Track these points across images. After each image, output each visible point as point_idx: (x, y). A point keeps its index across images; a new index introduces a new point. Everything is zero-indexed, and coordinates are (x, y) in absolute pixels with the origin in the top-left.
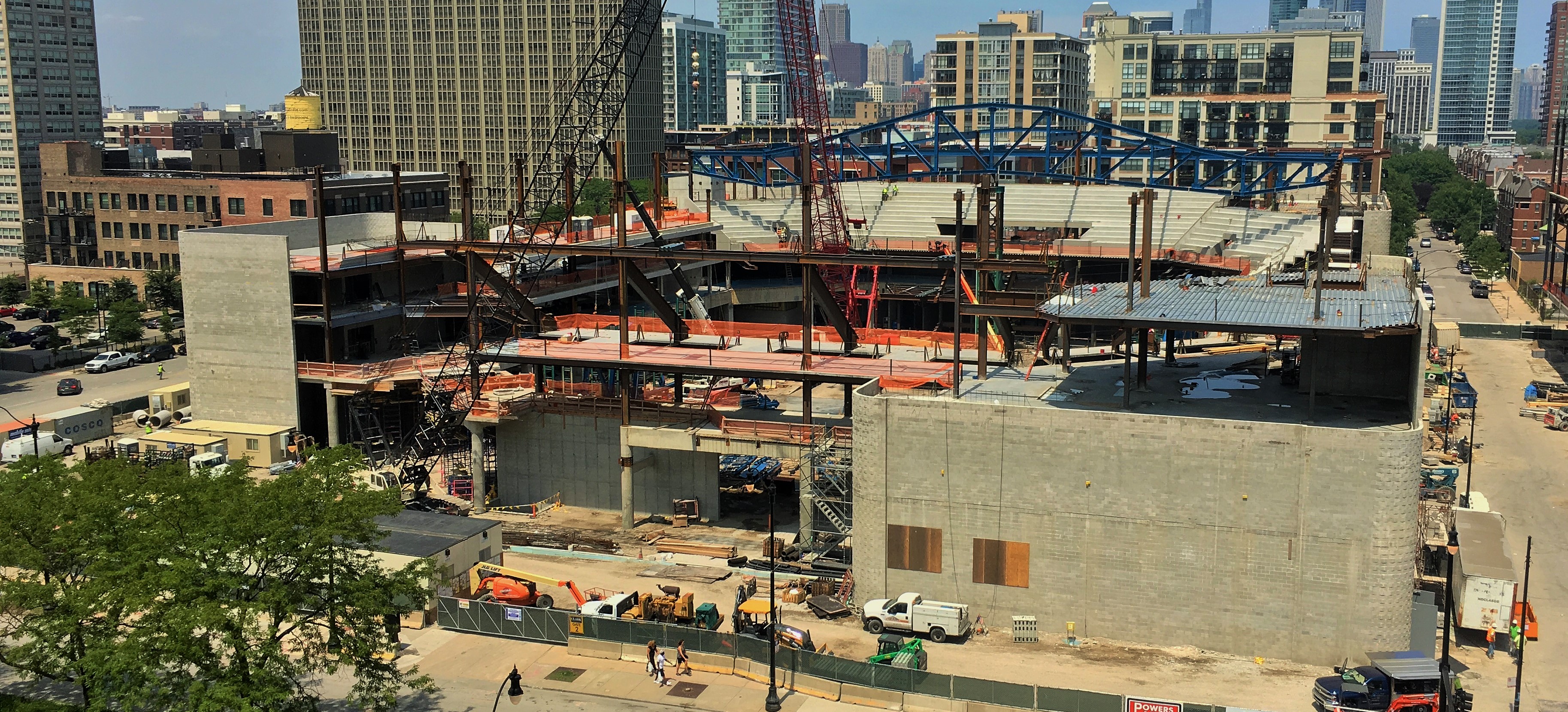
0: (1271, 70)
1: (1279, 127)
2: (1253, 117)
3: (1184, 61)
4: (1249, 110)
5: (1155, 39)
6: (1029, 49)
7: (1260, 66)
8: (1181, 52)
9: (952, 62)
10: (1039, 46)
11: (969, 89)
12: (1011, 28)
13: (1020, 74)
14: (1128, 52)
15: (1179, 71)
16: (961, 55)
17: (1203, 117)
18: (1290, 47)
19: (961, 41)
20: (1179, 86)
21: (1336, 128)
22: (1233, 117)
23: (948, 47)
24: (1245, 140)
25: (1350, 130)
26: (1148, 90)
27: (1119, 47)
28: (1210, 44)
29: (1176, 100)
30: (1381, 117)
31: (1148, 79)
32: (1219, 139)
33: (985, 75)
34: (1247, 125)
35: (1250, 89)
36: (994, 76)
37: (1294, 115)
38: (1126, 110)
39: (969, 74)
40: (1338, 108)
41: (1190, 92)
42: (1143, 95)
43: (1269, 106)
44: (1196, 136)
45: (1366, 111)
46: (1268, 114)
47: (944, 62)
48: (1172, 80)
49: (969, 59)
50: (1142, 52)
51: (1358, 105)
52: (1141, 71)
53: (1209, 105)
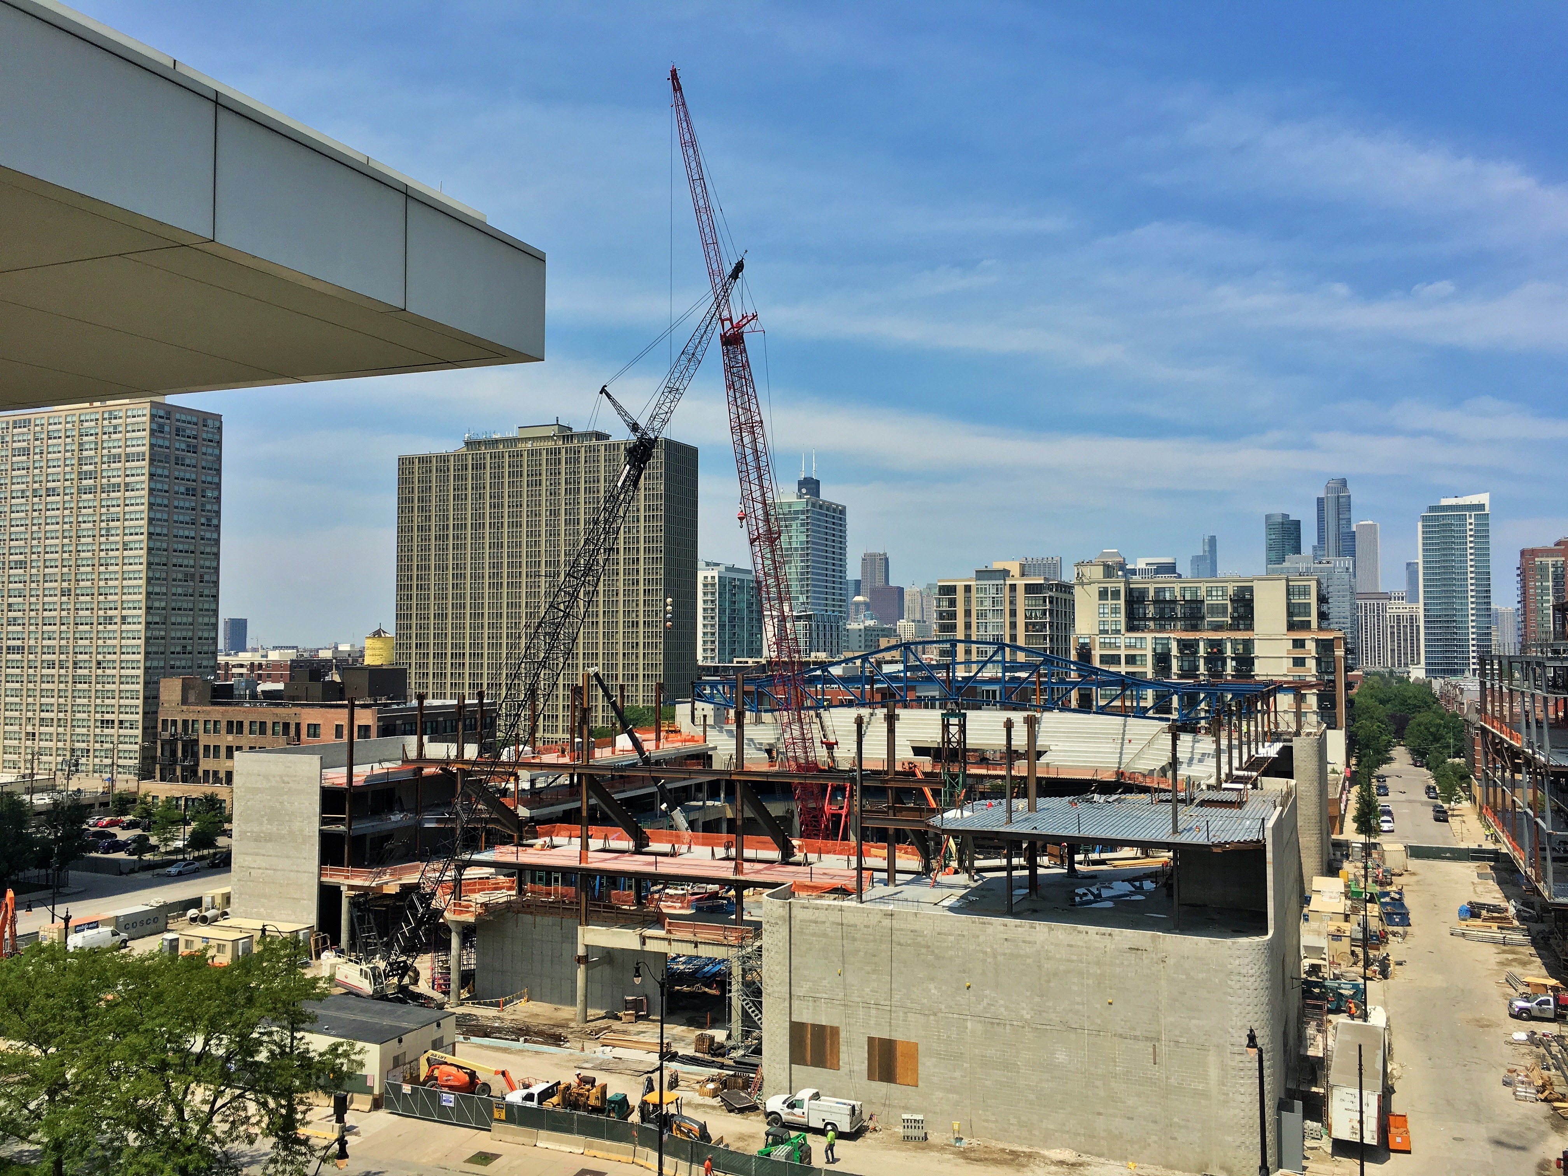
0: (1235, 609)
1: (1246, 661)
2: (1221, 652)
3: (1155, 602)
4: (1216, 646)
5: (1127, 583)
6: (1020, 593)
7: (1225, 607)
8: (1152, 593)
9: (952, 603)
10: (1029, 588)
11: (968, 626)
12: (1005, 573)
13: (1013, 613)
14: (1103, 594)
15: (1151, 611)
16: (960, 596)
17: (1174, 651)
18: (1251, 590)
19: (961, 585)
20: (1151, 624)
21: (1299, 662)
22: (1202, 652)
23: (949, 590)
24: (1215, 672)
25: (1311, 664)
26: (1122, 627)
27: (1094, 590)
28: (1177, 587)
29: (1149, 636)
30: (1340, 652)
31: (1122, 617)
32: (1189, 672)
33: (981, 614)
34: (1216, 657)
35: (1218, 627)
36: (990, 615)
37: (1259, 649)
38: (1103, 645)
39: (968, 613)
40: (1299, 644)
41: (1162, 629)
42: (1118, 632)
43: (1234, 642)
44: (1169, 668)
45: (1325, 647)
46: (1234, 649)
47: (945, 603)
48: (1145, 619)
49: (968, 600)
50: (1116, 594)
51: (1317, 641)
52: (1115, 610)
53: (1179, 641)
